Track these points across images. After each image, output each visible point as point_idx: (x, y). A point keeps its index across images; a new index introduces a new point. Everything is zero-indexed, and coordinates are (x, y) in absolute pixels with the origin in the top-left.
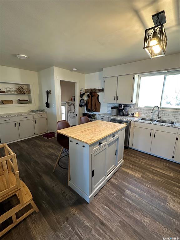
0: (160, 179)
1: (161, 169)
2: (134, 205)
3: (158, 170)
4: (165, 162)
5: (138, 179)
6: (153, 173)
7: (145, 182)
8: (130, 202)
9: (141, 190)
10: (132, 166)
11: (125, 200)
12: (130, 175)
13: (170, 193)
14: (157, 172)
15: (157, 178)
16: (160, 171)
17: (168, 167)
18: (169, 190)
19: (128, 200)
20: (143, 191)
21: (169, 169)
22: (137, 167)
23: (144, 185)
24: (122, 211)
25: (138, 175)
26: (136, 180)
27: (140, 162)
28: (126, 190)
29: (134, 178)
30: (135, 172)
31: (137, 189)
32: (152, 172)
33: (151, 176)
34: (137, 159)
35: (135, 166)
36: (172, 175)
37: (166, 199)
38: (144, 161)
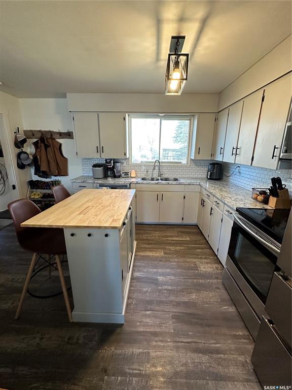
0: (182, 248)
1: (177, 237)
2: (175, 289)
3: (175, 239)
4: (176, 228)
5: (162, 257)
6: (173, 244)
7: (171, 258)
8: (170, 288)
9: (172, 269)
10: (147, 246)
11: (163, 289)
12: (152, 257)
13: (196, 258)
14: (175, 241)
15: (178, 248)
16: (177, 239)
17: (181, 232)
18: (194, 255)
19: (166, 287)
20: (174, 268)
21: (183, 234)
22: (154, 244)
23: (172, 262)
24: (168, 303)
25: (160, 254)
26: (161, 261)
27: (154, 237)
28: (159, 277)
29: (159, 259)
30: (154, 251)
31: (168, 270)
32: (170, 243)
33: (172, 248)
34: (149, 235)
35: (151, 244)
36: (188, 239)
37: (196, 265)
38: (157, 234)
